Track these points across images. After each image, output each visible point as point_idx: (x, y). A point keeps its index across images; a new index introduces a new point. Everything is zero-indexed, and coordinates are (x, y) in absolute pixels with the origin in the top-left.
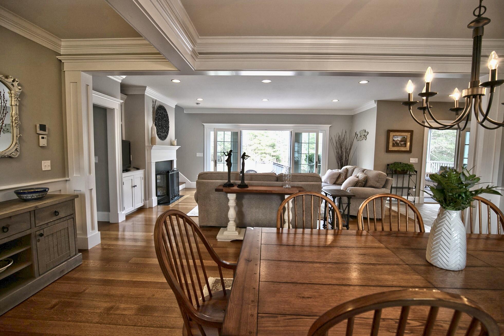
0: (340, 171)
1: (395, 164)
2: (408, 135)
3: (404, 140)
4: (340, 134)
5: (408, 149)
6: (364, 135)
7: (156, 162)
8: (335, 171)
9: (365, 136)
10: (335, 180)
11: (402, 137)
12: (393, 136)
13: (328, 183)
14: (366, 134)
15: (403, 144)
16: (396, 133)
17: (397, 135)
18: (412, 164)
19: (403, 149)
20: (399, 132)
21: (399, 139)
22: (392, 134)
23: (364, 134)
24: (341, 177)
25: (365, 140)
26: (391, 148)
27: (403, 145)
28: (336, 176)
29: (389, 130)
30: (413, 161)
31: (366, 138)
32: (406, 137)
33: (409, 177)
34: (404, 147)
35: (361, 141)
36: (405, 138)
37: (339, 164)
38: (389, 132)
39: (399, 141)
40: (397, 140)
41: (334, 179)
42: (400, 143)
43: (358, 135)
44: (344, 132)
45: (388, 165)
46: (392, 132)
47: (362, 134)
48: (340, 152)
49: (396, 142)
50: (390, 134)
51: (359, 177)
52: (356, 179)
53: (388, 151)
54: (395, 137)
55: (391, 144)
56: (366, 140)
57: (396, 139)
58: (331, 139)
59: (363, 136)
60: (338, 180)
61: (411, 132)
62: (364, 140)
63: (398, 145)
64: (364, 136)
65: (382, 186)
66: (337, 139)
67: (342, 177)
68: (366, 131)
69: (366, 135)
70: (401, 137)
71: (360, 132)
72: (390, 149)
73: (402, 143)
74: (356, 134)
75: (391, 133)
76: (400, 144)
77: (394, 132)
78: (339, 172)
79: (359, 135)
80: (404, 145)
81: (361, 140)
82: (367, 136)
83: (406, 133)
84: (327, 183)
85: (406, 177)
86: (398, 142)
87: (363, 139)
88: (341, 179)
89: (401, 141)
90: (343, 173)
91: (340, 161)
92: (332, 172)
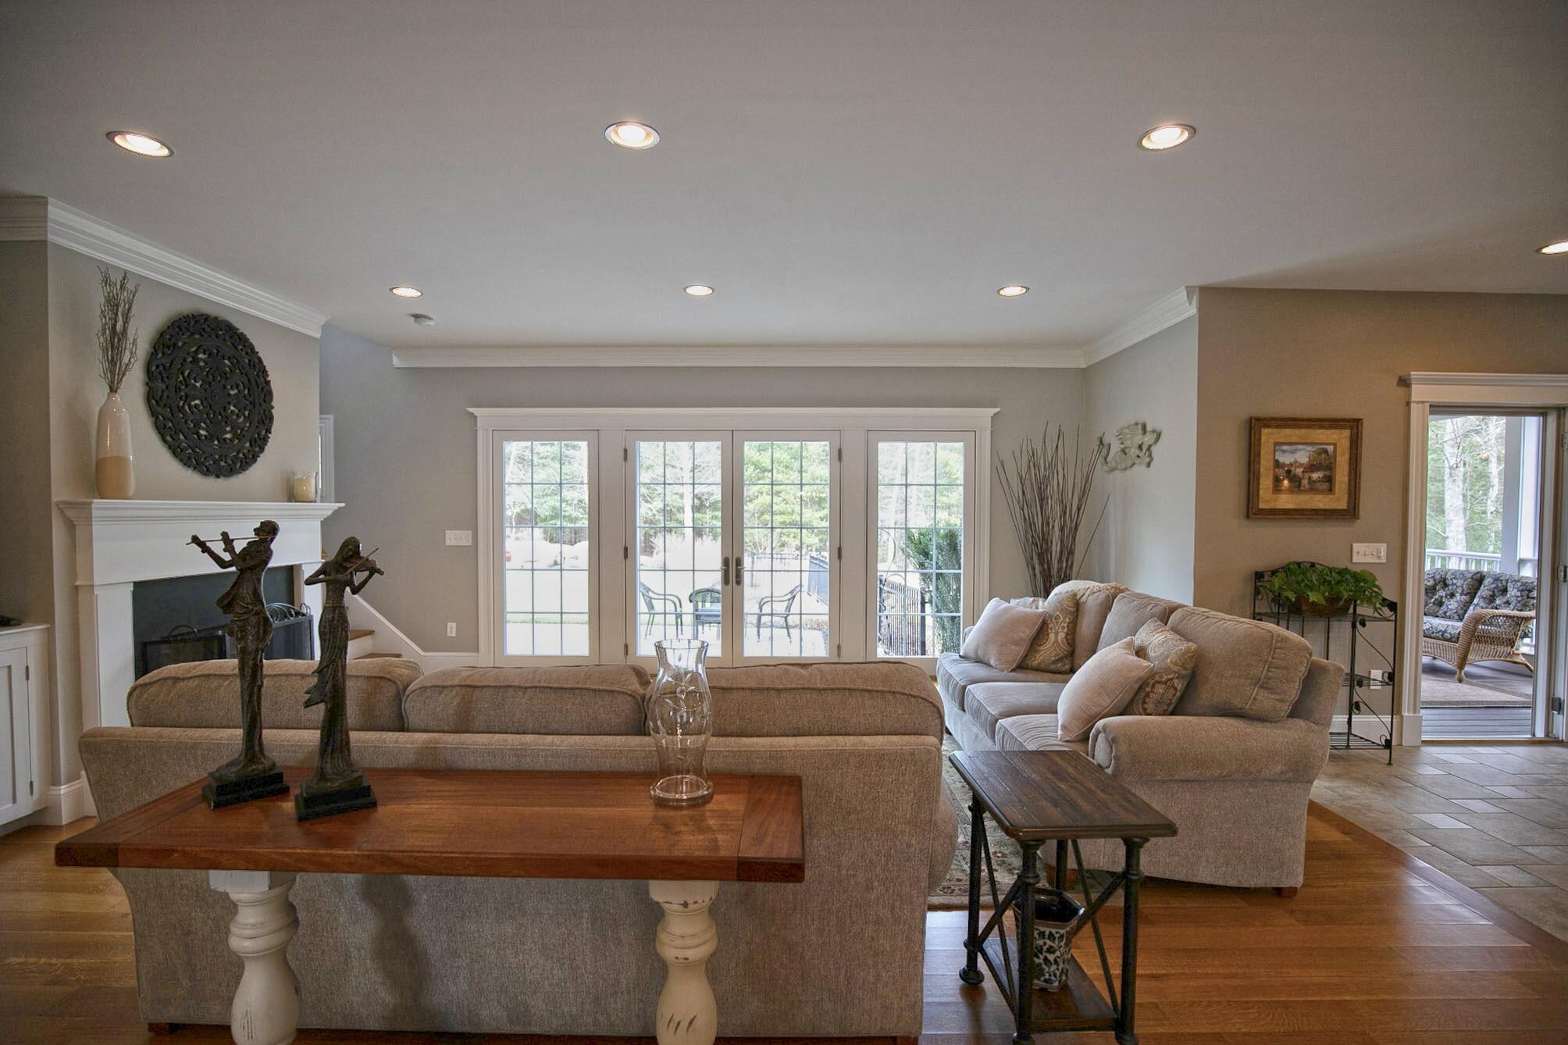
0: (1043, 606)
1: (1292, 570)
2: (1340, 438)
3: (1324, 464)
4: (1038, 446)
5: (1342, 505)
6: (1140, 447)
7: (136, 584)
8: (1021, 608)
9: (1145, 448)
10: (1021, 650)
11: (1315, 448)
12: (1277, 444)
13: (992, 662)
14: (1148, 439)
15: (1319, 481)
16: (1288, 431)
17: (1294, 439)
18: (1367, 568)
19: (1320, 502)
20: (1299, 427)
21: (1303, 456)
22: (1268, 436)
23: (1138, 439)
24: (1052, 636)
25: (1143, 468)
26: (1267, 499)
27: (1318, 485)
28: (1028, 633)
29: (1258, 419)
30: (1367, 554)
31: (1150, 456)
32: (1330, 448)
33: (1354, 626)
34: (1322, 492)
35: (1128, 472)
36: (1326, 451)
37: (1034, 569)
38: (1254, 426)
39: (1301, 465)
40: (1291, 465)
41: (1017, 644)
42: (1307, 475)
43: (1109, 445)
44: (1053, 432)
45: (1259, 576)
46: (1267, 426)
47: (1128, 443)
48: (1039, 521)
49: (1289, 472)
50: (1263, 439)
51: (1151, 654)
52: (1137, 667)
53: (1253, 511)
54: (1284, 451)
55: (1266, 483)
56: (1149, 465)
57: (1285, 459)
58: (999, 467)
59: (1134, 451)
60: (1037, 651)
61: (1354, 425)
62: (1141, 469)
63: (1300, 486)
64: (1138, 452)
65: (1286, 708)
66: (1025, 466)
67: (1057, 634)
68: (1149, 429)
69: (1150, 446)
70: (1309, 448)
71: (1121, 431)
72: (1262, 506)
73: (1315, 476)
74: (1101, 442)
75: (1265, 431)
76: (1305, 482)
77: (1278, 426)
78: (1040, 610)
79: (1116, 447)
80: (1325, 486)
81: (1126, 469)
82: (1153, 449)
83: (1330, 432)
84: (988, 665)
85: (1341, 629)
86: (1299, 471)
87: (1134, 464)
88: (1048, 645)
89: (1311, 467)
90: (1057, 617)
91: (1039, 555)
92: (1006, 610)
